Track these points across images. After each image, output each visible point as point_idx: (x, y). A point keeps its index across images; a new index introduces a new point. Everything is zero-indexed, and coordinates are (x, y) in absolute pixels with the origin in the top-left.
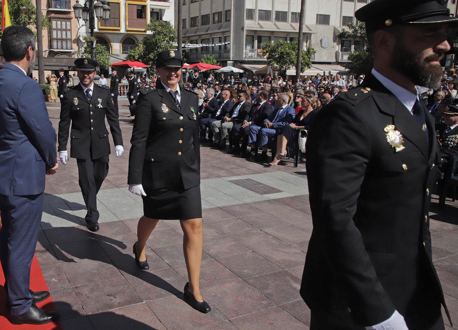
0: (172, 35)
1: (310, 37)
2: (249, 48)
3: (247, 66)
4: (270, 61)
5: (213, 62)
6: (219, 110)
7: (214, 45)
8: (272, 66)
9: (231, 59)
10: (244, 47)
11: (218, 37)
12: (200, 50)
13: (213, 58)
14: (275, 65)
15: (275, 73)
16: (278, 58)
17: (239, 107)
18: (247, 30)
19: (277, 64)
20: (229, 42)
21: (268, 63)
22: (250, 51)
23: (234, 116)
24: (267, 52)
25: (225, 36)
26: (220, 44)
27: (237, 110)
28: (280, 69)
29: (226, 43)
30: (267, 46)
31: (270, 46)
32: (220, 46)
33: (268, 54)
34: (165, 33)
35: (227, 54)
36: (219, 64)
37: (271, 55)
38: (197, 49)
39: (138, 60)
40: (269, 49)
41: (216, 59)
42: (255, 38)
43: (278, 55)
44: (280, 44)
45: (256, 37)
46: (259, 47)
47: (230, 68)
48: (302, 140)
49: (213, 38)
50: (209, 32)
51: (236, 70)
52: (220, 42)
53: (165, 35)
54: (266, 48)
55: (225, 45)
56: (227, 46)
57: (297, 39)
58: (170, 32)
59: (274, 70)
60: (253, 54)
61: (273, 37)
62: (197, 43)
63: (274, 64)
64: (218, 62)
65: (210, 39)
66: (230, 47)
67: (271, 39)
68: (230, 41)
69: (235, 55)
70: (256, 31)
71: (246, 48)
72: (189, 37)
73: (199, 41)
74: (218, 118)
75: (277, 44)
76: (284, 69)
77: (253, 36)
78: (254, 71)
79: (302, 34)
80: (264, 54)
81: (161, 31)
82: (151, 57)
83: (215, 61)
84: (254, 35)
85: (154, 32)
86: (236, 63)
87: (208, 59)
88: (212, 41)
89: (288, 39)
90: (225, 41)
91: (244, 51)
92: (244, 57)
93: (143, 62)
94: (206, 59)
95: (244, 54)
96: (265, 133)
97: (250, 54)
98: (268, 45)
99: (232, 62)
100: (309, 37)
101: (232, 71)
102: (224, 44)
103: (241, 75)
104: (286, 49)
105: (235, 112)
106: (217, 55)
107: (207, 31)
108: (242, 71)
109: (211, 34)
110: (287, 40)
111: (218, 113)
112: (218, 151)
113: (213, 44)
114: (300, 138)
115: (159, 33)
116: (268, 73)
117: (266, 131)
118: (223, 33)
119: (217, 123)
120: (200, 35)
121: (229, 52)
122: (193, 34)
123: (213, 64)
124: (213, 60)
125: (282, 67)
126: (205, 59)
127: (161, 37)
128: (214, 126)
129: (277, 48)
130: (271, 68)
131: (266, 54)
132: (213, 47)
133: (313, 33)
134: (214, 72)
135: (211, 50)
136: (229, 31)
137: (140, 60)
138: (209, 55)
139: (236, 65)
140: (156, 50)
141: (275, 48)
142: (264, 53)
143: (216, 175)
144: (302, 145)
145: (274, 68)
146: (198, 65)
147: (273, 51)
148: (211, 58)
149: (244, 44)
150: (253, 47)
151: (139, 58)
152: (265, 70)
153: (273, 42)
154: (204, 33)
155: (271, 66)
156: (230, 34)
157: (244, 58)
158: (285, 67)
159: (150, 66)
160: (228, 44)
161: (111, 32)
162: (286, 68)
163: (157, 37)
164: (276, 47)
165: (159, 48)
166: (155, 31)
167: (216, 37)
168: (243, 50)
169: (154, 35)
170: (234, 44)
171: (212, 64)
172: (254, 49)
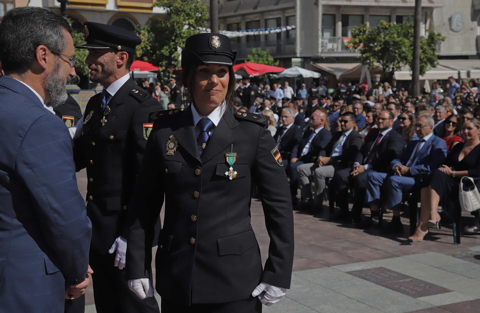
0: (200, 15)
1: (432, 13)
2: (327, 35)
3: (324, 66)
4: (367, 58)
5: (267, 60)
6: (307, 146)
7: (267, 32)
8: (370, 65)
9: (298, 55)
10: (320, 33)
11: (275, 17)
12: (244, 41)
13: (267, 54)
14: (376, 64)
15: (375, 78)
16: (379, 51)
17: (343, 140)
18: (324, 6)
19: (378, 62)
20: (294, 27)
21: (363, 61)
22: (330, 41)
23: (334, 155)
24: (360, 42)
25: (287, 15)
26: (278, 31)
27: (339, 145)
28: (384, 69)
29: (289, 28)
30: (360, 31)
31: (365, 31)
32: (279, 34)
33: (362, 45)
34: (188, 11)
35: (290, 46)
36: (277, 63)
37: (368, 46)
38: (239, 38)
39: (141, 59)
40: (365, 37)
41: (272, 55)
42: (337, 19)
43: (380, 46)
44: (382, 28)
45: (338, 17)
46: (344, 34)
47: (297, 70)
48: (465, 195)
49: (266, 20)
50: (259, 9)
51: (307, 73)
52: (279, 25)
53: (188, 15)
54: (358, 35)
55: (288, 31)
56: (291, 33)
57: (412, 19)
58: (197, 10)
59: (374, 71)
60: (335, 45)
61: (368, 16)
62: (239, 30)
63: (373, 62)
64: (275, 60)
65: (261, 21)
66: (296, 34)
67: (365, 20)
68: (295, 25)
69: (304, 48)
70: (338, 7)
71: (323, 35)
72: (225, 18)
73: (243, 26)
74: (305, 160)
75: (378, 27)
76: (391, 70)
77: (334, 16)
78: (338, 75)
79: (420, 10)
80: (356, 46)
81: (180, 7)
82: (165, 53)
83: (271, 59)
84: (334, 13)
85: (169, 9)
86: (306, 62)
87: (259, 55)
88: (264, 25)
89: (394, 18)
90: (287, 24)
91: (320, 40)
92: (320, 50)
93: (150, 63)
94: (256, 56)
95: (320, 45)
96: (397, 185)
97: (330, 46)
98: (362, 29)
99: (299, 60)
100: (429, 14)
101: (301, 76)
102: (284, 29)
103: (316, 82)
104: (392, 36)
105: (336, 149)
106: (274, 48)
107: (256, 7)
108: (316, 75)
109: (262, 13)
110: (392, 20)
111: (305, 151)
112: (311, 216)
113: (266, 30)
114: (462, 192)
115: (177, 12)
116: (362, 77)
117: (399, 182)
118: (284, 10)
119: (306, 167)
120: (243, 15)
121: (294, 42)
122: (232, 13)
123: (268, 64)
124: (267, 56)
125: (387, 67)
126: (253, 55)
127: (182, 18)
128: (300, 174)
129: (379, 34)
130: (369, 68)
131: (359, 45)
132: (266, 36)
133: (437, 7)
134: (269, 77)
135: (262, 40)
136: (294, 8)
137: (144, 58)
138: (260, 49)
139: (306, 65)
140: (173, 41)
141: (374, 35)
142: (355, 43)
143: (321, 262)
144: (467, 204)
145: (373, 68)
146: (245, 67)
147: (371, 39)
148: (264, 54)
149: (320, 28)
150: (334, 34)
151: (143, 55)
152: (358, 71)
153: (368, 24)
154: (251, 11)
155: (367, 66)
156: (295, 11)
157: (320, 52)
158: (391, 66)
159: (164, 68)
160: (293, 29)
161: (89, 7)
162: (393, 69)
163: (174, 18)
164: (375, 33)
165: (178, 37)
166: (169, 7)
167: (270, 17)
168: (318, 39)
169: (169, 14)
170: (302, 29)
171: (265, 64)
172: (337, 37)
